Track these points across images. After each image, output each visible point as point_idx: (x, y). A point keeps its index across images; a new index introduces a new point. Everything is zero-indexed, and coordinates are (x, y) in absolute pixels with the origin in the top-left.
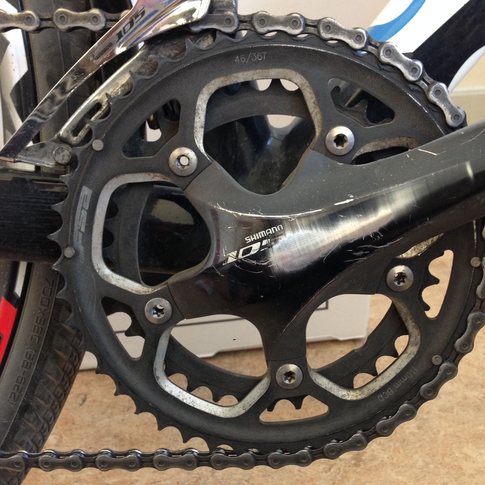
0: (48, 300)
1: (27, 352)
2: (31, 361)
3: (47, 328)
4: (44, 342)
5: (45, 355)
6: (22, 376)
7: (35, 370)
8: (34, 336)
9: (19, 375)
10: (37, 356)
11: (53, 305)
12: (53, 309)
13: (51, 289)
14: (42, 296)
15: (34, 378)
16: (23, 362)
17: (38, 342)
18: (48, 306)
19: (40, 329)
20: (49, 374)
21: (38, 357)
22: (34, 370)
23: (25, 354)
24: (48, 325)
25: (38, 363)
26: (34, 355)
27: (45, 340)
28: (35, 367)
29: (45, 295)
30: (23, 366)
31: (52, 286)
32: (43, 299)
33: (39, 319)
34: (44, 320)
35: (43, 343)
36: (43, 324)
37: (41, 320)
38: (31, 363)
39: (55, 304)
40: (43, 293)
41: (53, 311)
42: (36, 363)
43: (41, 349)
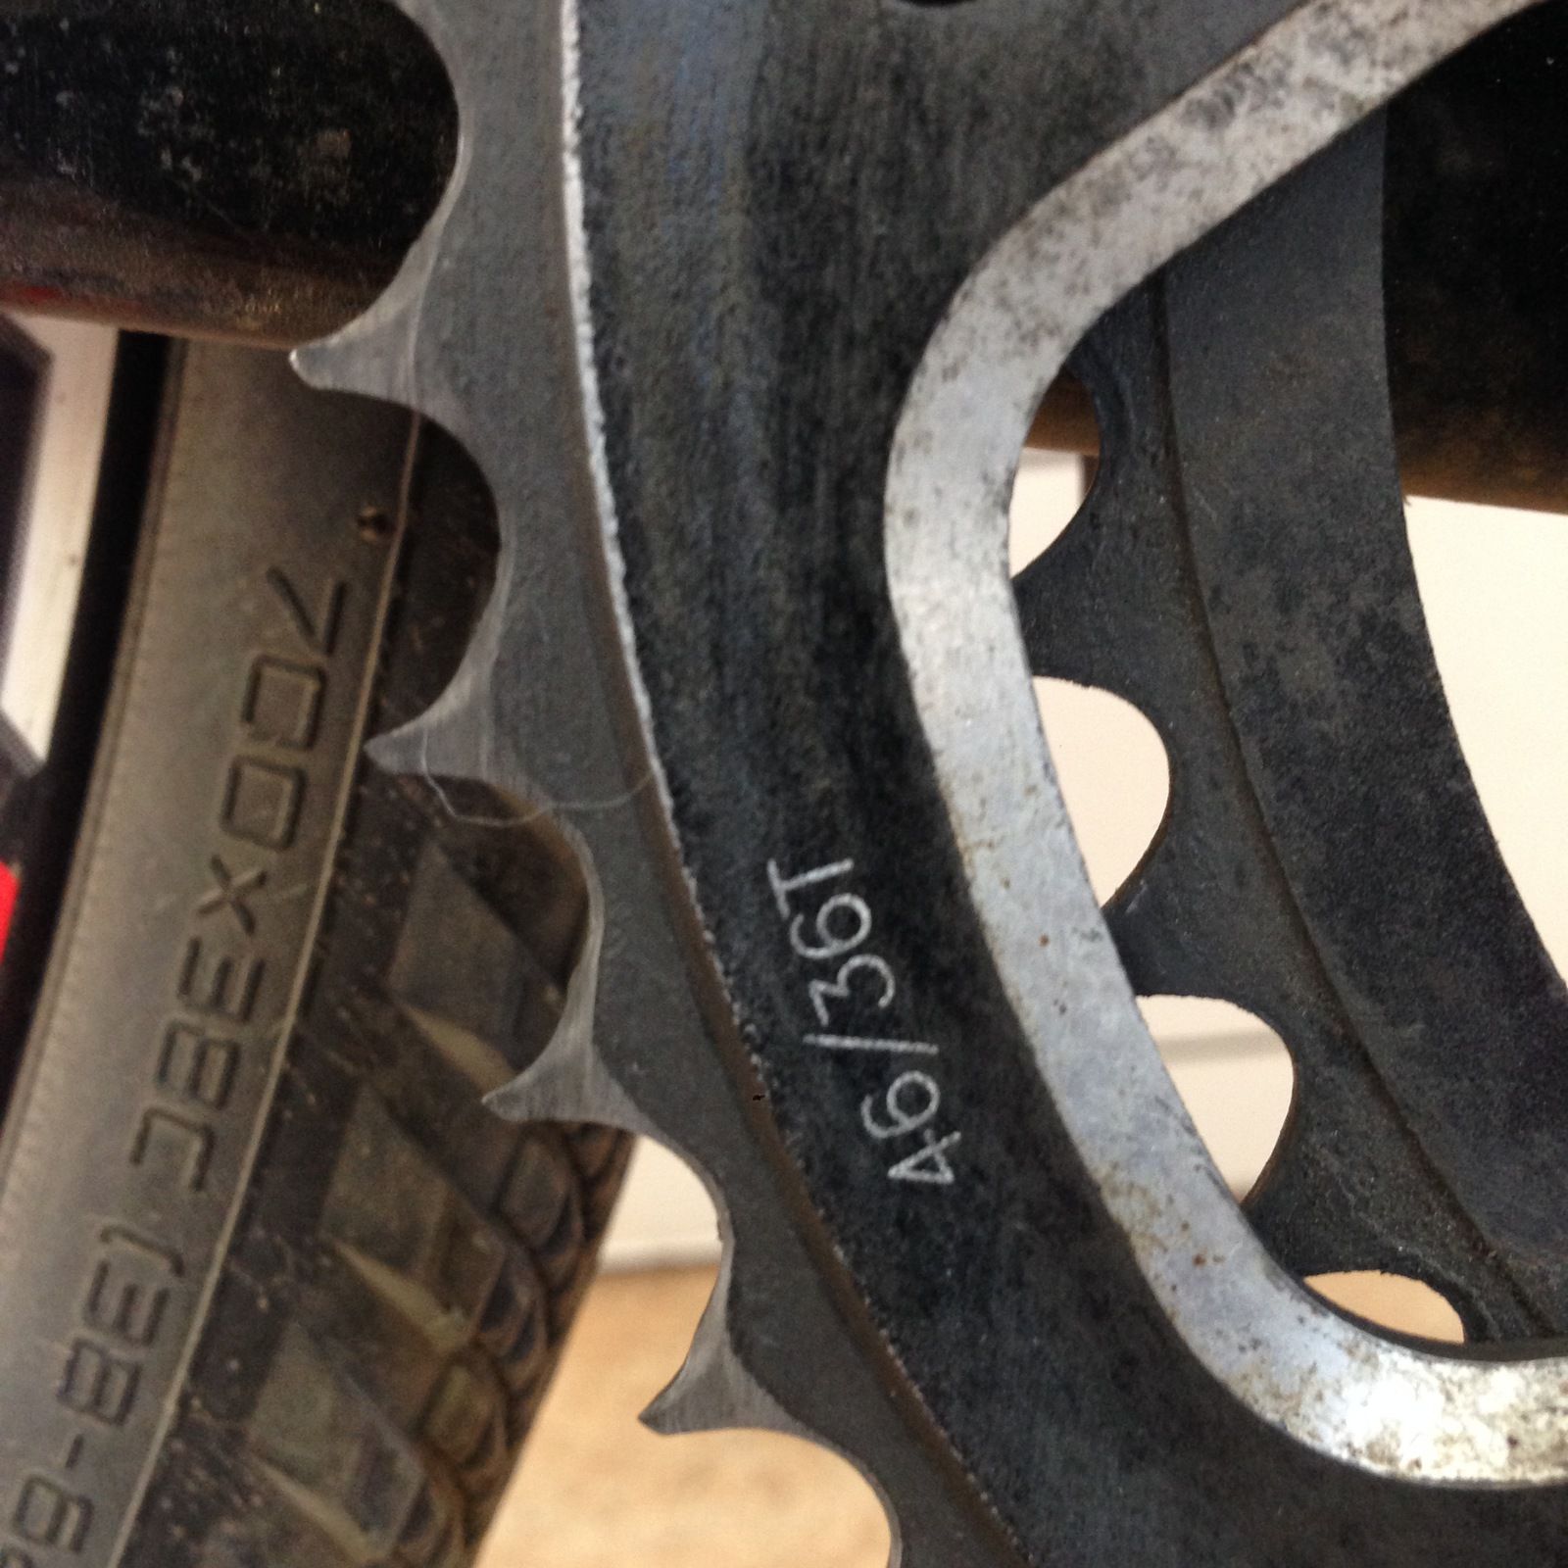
0: (288, 786)
1: (104, 1270)
2: (140, 1354)
3: (279, 1058)
4: (256, 1180)
5: (263, 1303)
6: (61, 1482)
7: (172, 1435)
8: (160, 1126)
9: (39, 1470)
10: (189, 1309)
11: (337, 832)
12: (341, 864)
13: (321, 676)
14: (238, 741)
15: (166, 1504)
16: (65, 1352)
17: (199, 1183)
18: (289, 839)
19: (219, 1058)
20: (290, 1470)
21: (199, 1321)
22: (161, 1433)
23: (86, 1284)
24: (289, 1021)
25: (197, 1369)
26: (162, 1299)
27: (263, 1160)
28: (170, 1406)
29: (260, 736)
30: (65, 1394)
31: (330, 648)
32: (249, 773)
33: (211, 963)
34: (258, 972)
35: (242, 1186)
36: (247, 1012)
37: (226, 969)
38: (135, 1375)
39: (351, 825)
40: (249, 715)
41: (334, 891)
42: (181, 1375)
43: (221, 1249)
